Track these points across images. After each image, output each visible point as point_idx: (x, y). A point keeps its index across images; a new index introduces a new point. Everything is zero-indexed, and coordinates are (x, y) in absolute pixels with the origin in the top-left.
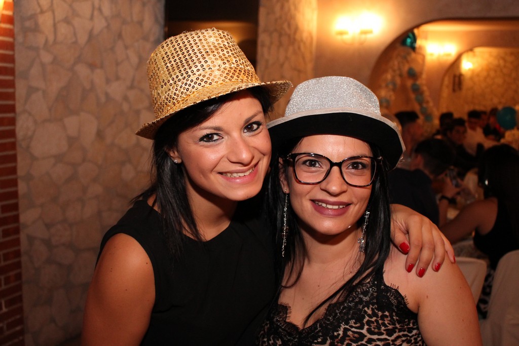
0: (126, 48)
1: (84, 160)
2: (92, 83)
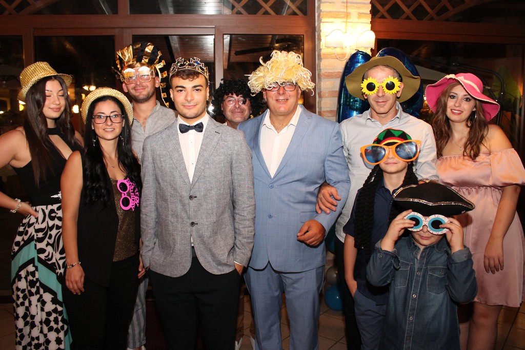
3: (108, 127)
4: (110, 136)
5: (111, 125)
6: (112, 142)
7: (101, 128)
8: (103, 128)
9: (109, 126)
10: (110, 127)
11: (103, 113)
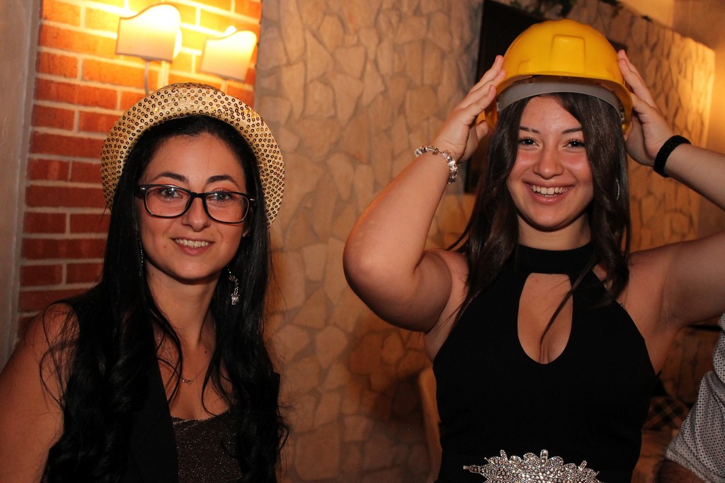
0: (410, 130)
1: (326, 324)
2: (352, 188)
3: (191, 233)
4: (192, 267)
5: (205, 226)
6: (195, 290)
7: (165, 232)
8: (171, 232)
9: (196, 231)
10: (198, 235)
11: (180, 178)
